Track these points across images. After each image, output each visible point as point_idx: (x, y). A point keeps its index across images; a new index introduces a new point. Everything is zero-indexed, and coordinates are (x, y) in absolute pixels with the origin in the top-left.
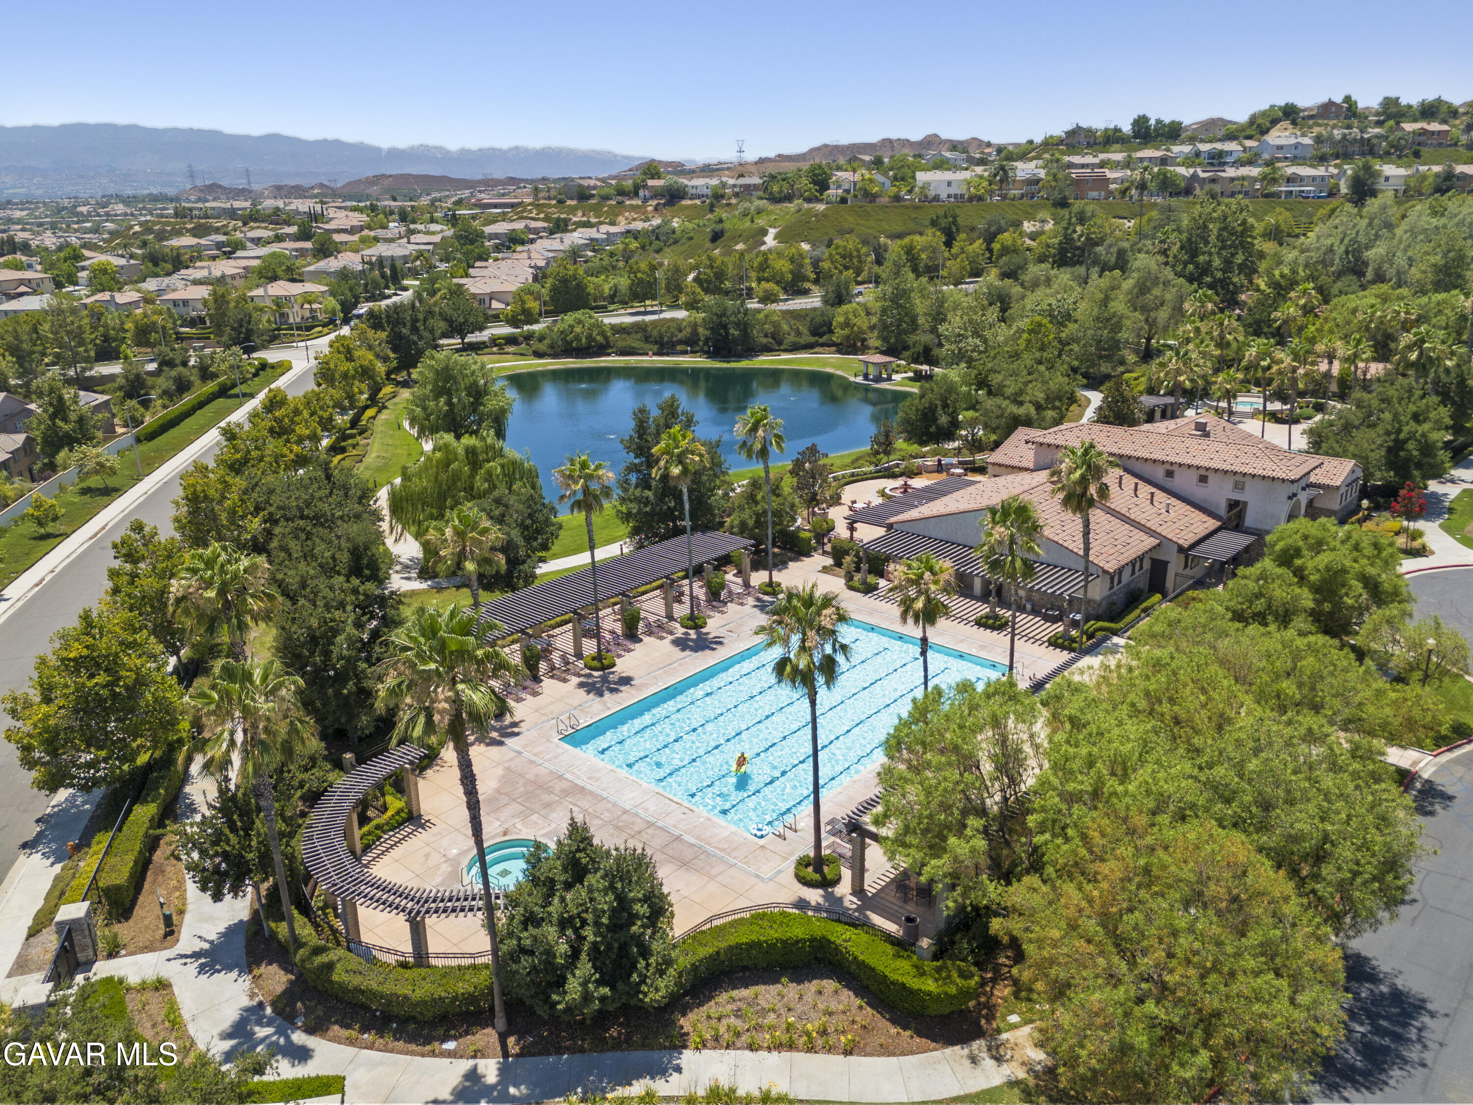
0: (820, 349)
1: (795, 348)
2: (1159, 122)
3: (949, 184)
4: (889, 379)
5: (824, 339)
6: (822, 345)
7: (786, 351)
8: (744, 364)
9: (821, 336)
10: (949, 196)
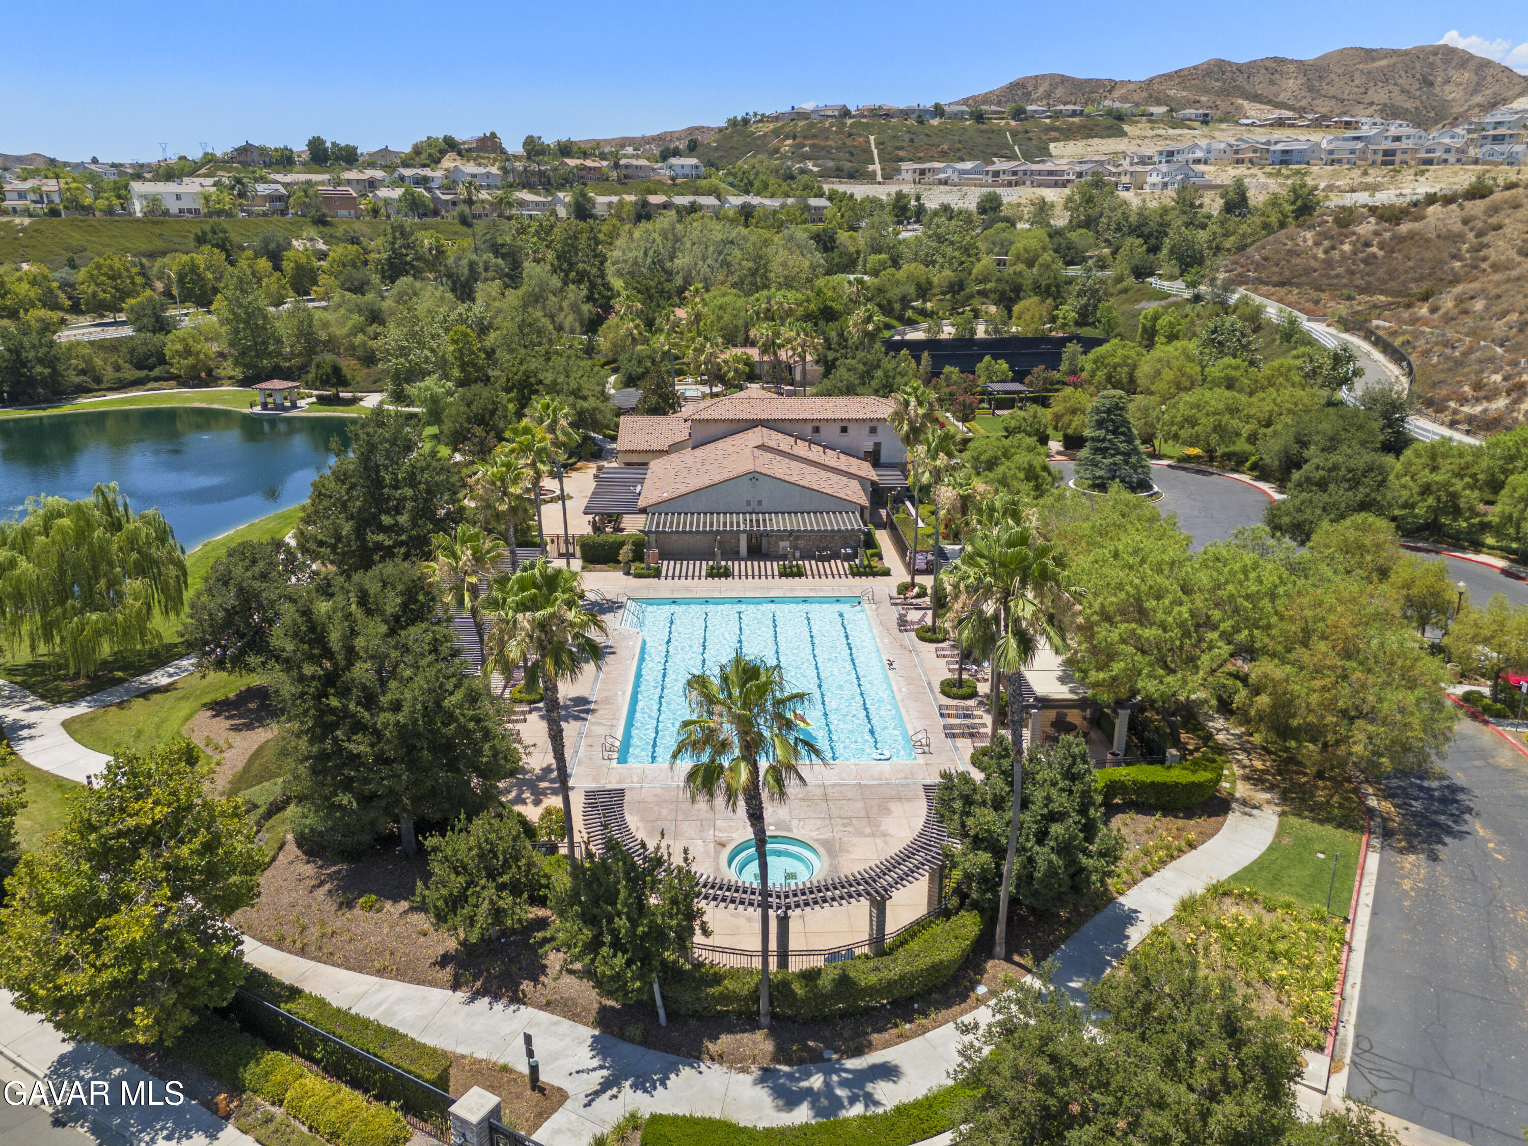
0: (156, 385)
1: (121, 386)
2: (334, 144)
3: (178, 197)
4: (294, 406)
5: (156, 372)
6: (156, 379)
7: (110, 389)
8: (66, 409)
9: (151, 369)
10: (181, 211)
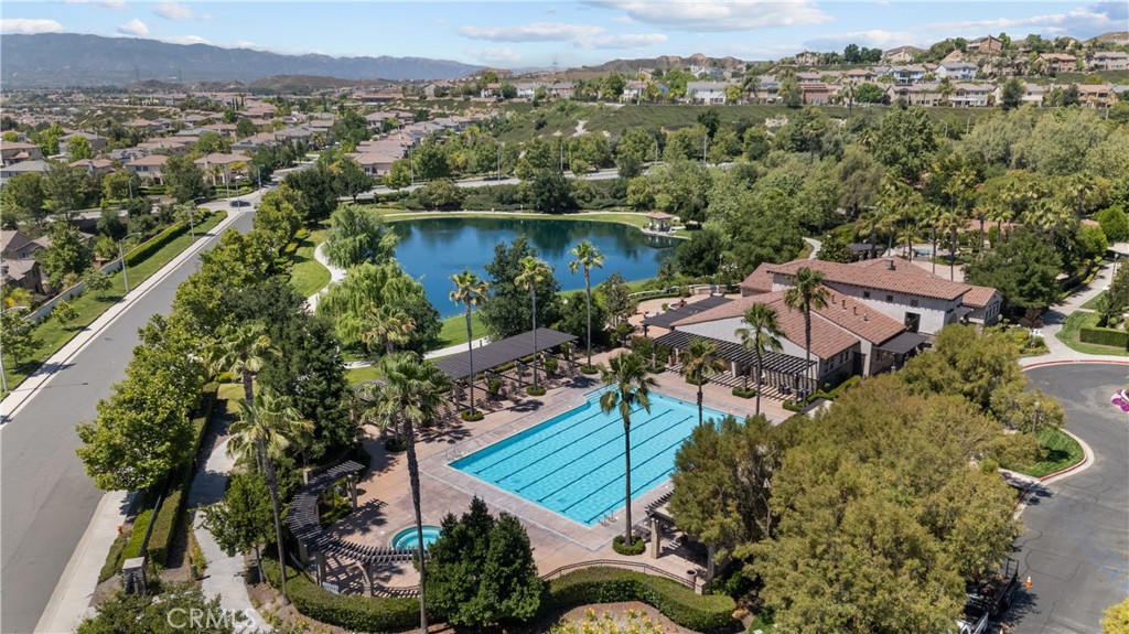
0: (617, 208)
1: (600, 207)
2: (864, 49)
3: (711, 91)
5: (620, 201)
6: (620, 205)
7: (593, 209)
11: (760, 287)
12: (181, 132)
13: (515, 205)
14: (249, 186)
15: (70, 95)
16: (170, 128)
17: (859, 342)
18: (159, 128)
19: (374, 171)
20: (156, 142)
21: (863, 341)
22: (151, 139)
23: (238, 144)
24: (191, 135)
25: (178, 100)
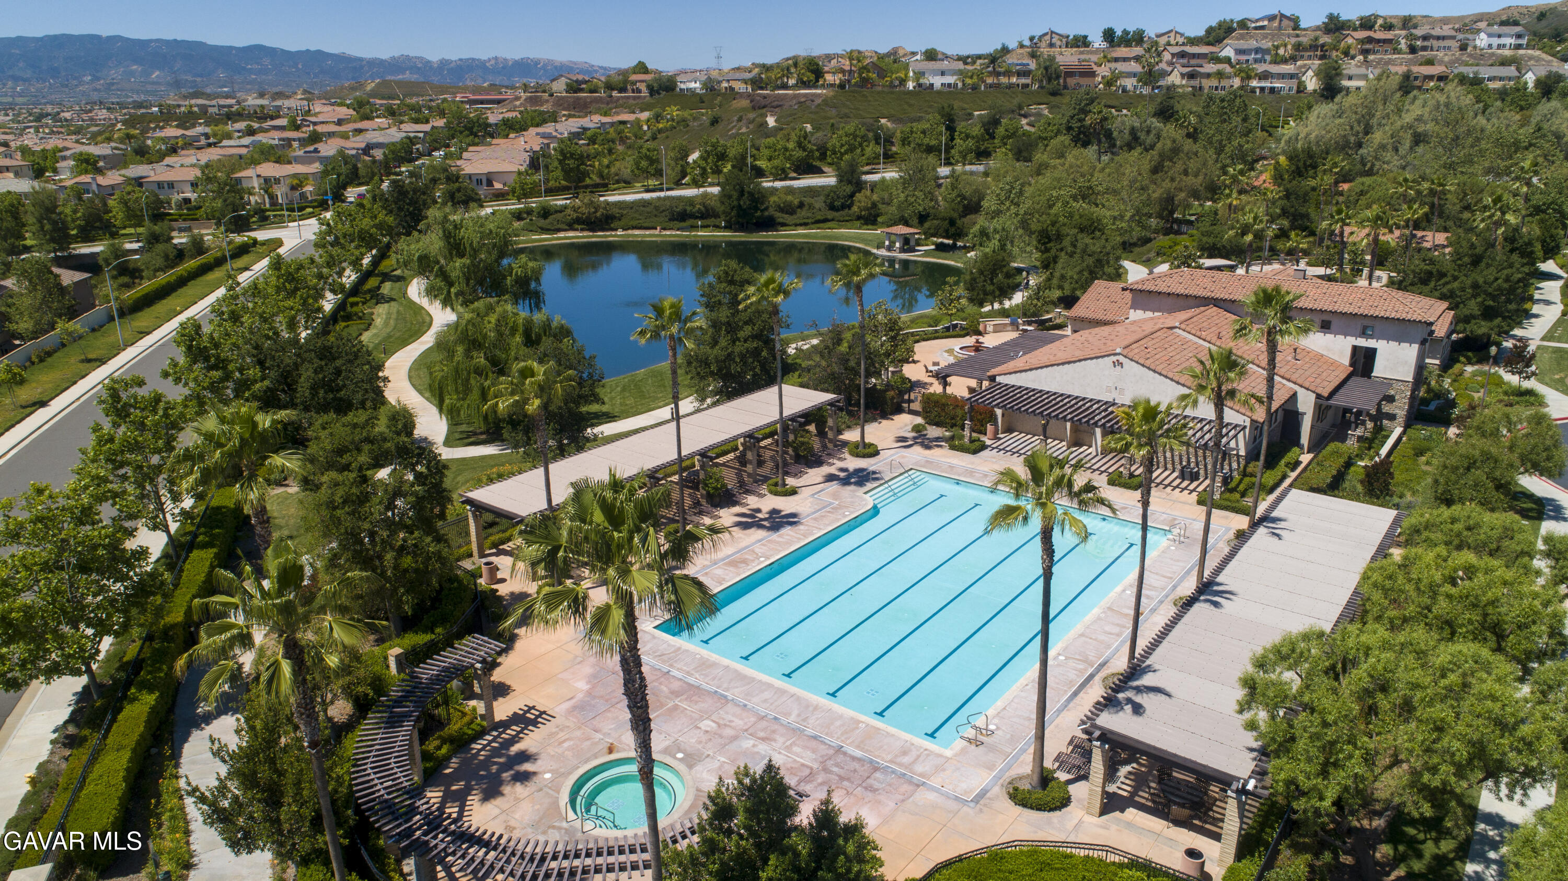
0: (834, 224)
3: (943, 73)
4: (913, 250)
7: (800, 225)
9: (837, 210)
10: (943, 85)
11: (1100, 316)
12: (225, 143)
13: (690, 222)
14: (313, 207)
15: (90, 111)
16: (212, 140)
17: (1294, 396)
18: (196, 139)
19: (490, 183)
20: (188, 156)
21: (1301, 393)
22: (183, 152)
23: (301, 153)
24: (236, 146)
25: (224, 106)
